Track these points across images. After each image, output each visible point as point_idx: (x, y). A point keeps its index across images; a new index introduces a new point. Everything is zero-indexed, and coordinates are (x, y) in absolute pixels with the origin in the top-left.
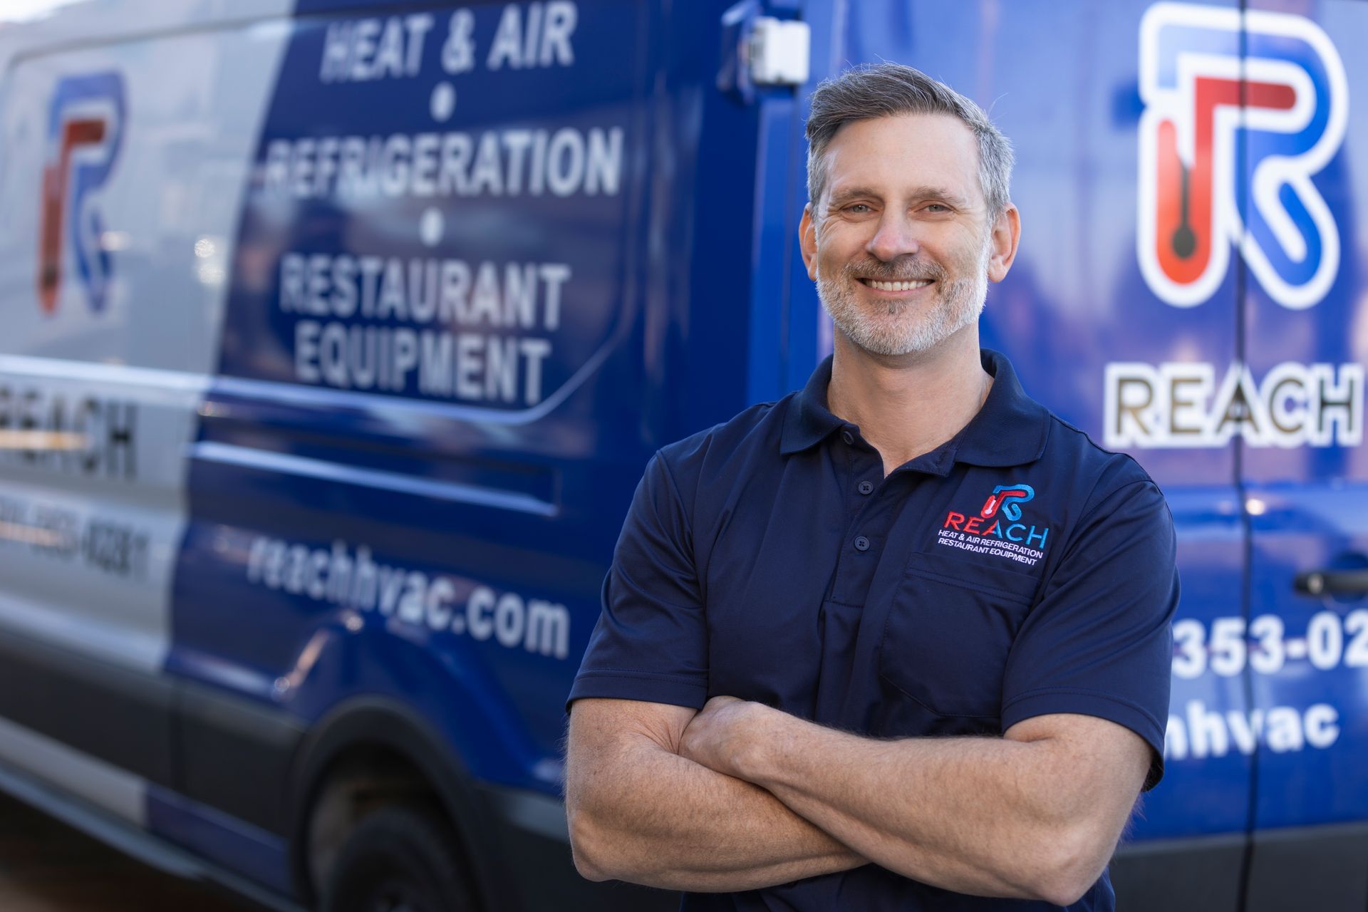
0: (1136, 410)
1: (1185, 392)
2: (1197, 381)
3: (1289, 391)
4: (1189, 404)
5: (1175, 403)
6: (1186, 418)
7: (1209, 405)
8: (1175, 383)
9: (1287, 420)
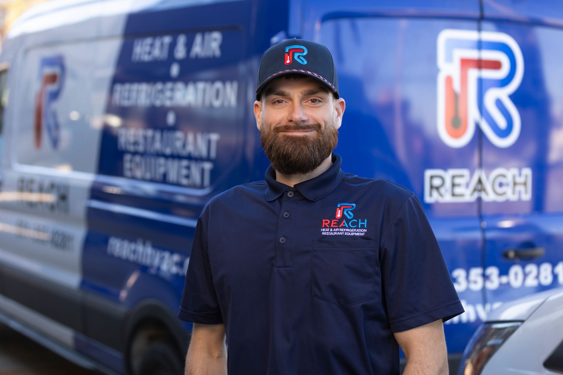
0: (437, 188)
1: (457, 181)
2: (462, 176)
3: (501, 180)
4: (459, 185)
5: (454, 185)
6: (457, 190)
7: (467, 185)
8: (453, 177)
9: (499, 190)
